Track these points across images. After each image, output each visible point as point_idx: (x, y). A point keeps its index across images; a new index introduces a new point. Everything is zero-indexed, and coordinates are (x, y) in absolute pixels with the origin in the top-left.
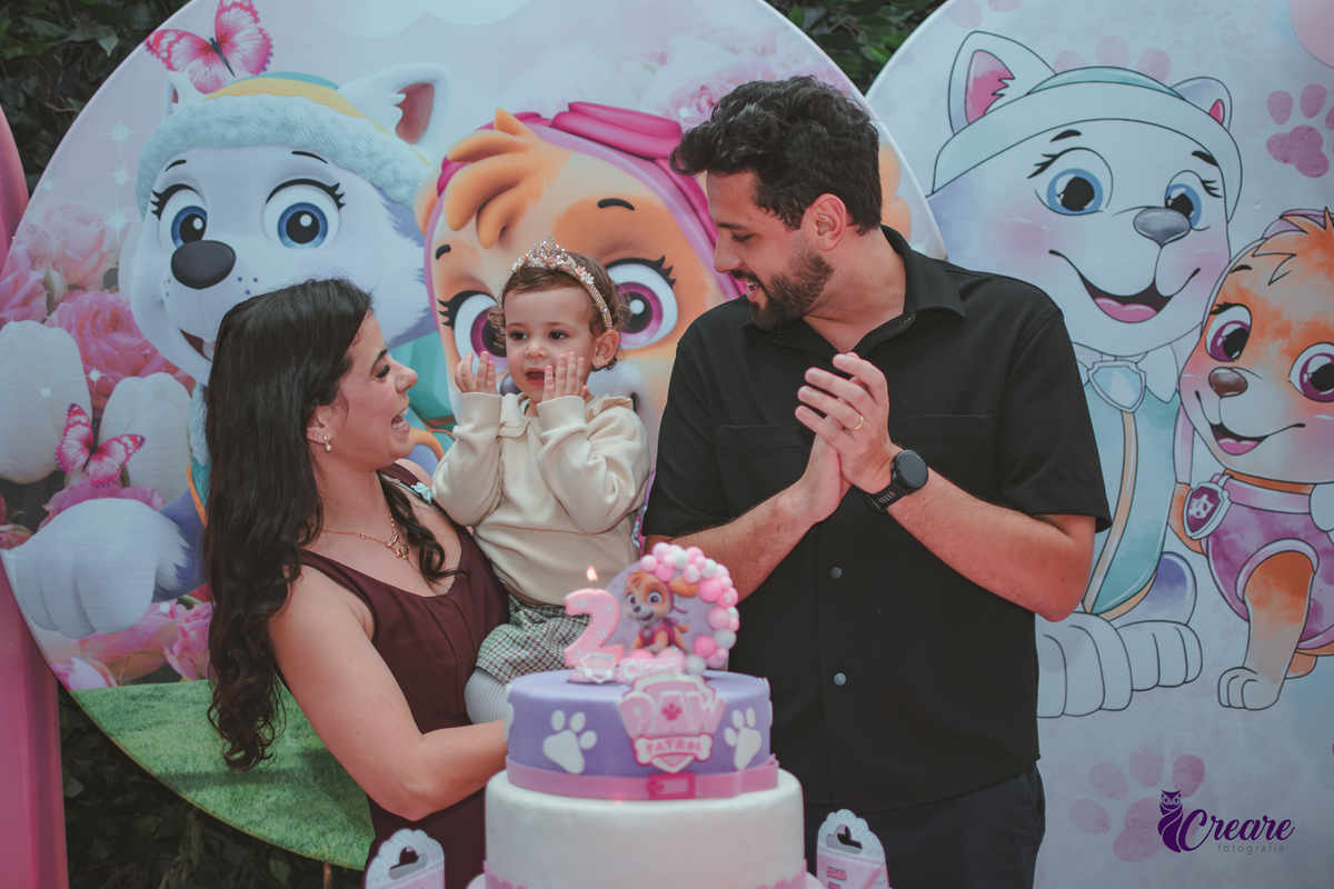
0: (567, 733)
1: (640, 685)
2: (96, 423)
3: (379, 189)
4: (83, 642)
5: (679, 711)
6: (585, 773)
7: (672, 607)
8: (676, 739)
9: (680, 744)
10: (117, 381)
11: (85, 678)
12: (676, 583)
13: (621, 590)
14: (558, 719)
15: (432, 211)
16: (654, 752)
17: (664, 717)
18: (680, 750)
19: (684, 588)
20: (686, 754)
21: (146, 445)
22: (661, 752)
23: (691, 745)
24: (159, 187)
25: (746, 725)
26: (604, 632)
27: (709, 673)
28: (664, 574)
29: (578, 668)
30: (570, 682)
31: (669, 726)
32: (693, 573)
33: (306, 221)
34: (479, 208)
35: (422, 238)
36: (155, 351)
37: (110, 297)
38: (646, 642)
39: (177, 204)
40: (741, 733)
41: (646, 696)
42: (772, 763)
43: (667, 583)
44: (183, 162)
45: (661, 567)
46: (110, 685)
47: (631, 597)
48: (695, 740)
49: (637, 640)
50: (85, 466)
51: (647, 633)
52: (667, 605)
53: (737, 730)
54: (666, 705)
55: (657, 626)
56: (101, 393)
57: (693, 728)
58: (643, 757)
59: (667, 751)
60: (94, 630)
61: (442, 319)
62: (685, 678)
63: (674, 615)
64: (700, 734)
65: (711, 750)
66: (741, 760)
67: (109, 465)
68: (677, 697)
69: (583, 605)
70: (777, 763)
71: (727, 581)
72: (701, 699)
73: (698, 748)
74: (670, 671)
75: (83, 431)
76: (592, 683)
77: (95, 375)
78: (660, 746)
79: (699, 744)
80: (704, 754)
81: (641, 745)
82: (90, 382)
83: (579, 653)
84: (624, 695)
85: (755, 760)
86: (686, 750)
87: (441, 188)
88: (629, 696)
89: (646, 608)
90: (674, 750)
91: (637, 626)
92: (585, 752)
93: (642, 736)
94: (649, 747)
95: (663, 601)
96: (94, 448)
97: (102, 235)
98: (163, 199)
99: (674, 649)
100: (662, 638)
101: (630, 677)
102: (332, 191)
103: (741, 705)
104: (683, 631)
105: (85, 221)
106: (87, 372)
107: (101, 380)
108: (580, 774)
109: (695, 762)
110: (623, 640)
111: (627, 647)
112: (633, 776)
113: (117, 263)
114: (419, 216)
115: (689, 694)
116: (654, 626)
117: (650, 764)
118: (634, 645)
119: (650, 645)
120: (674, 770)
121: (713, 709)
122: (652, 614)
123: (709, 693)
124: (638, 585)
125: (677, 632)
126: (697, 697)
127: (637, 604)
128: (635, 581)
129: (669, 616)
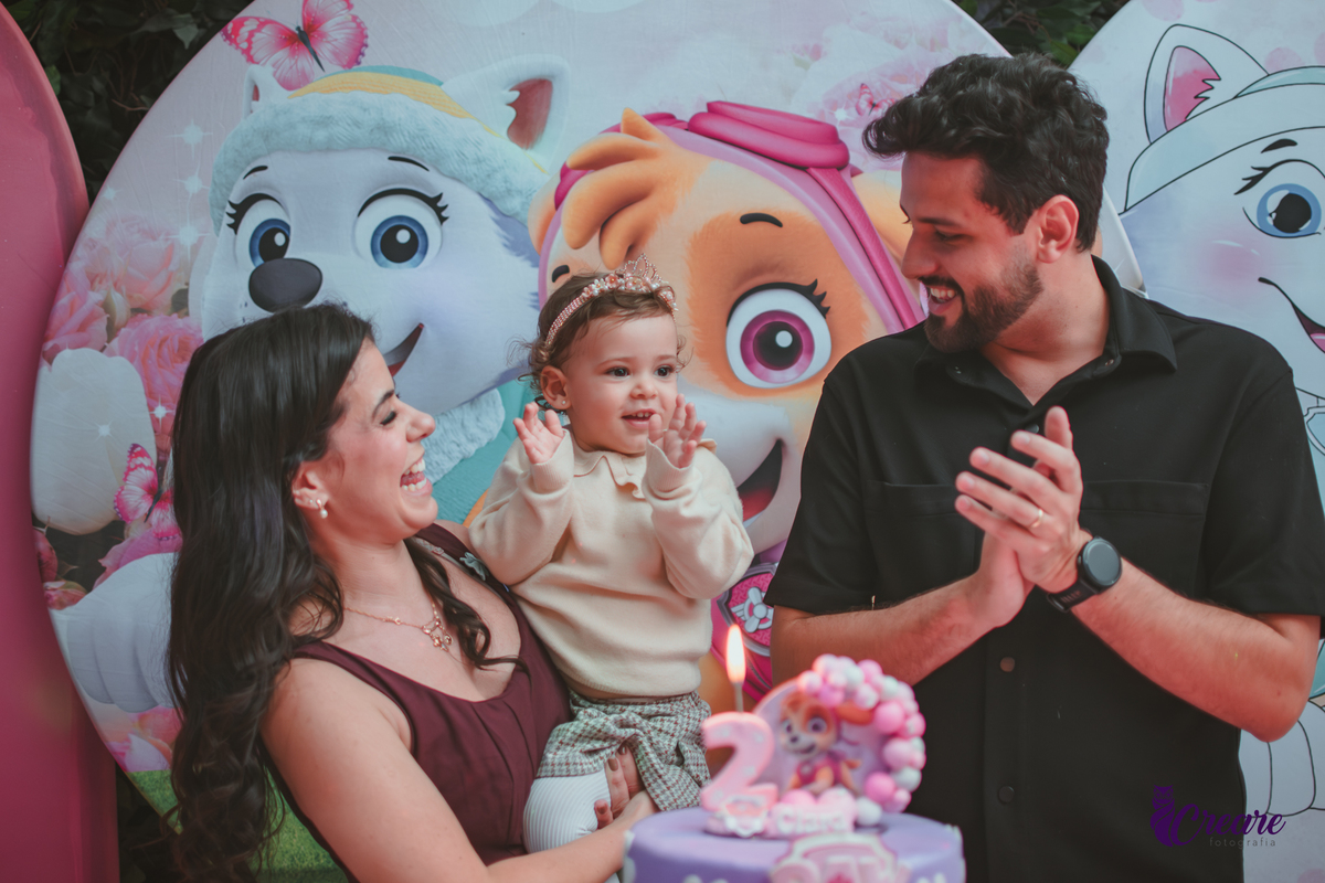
1: (801, 845)
2: (160, 467)
3: (488, 200)
4: (142, 718)
7: (839, 738)
11: (145, 759)
12: (846, 708)
13: (775, 715)
19: (856, 715)
24: (236, 197)
26: (753, 767)
28: (831, 697)
29: (718, 814)
30: (706, 832)
32: (867, 696)
33: (403, 237)
34: (603, 223)
35: (536, 257)
37: (180, 322)
38: (805, 780)
39: (257, 215)
41: (806, 863)
43: (834, 708)
44: (264, 168)
45: (824, 687)
47: (787, 723)
49: (793, 778)
50: (148, 516)
51: (806, 770)
52: (832, 735)
54: (834, 877)
55: (819, 761)
60: (155, 704)
62: (857, 838)
63: (841, 748)
68: (846, 865)
69: (726, 734)
71: (911, 705)
72: (878, 865)
74: (836, 825)
75: (144, 475)
76: (736, 836)
77: (160, 412)
82: (155, 420)
83: (722, 795)
84: (778, 861)
87: (559, 199)
88: (785, 860)
89: (807, 738)
91: (793, 761)
95: (828, 729)
96: (159, 495)
97: (171, 249)
98: (240, 210)
99: (841, 790)
100: (825, 776)
102: (434, 203)
103: (929, 872)
104: (852, 767)
105: (151, 235)
106: (151, 409)
107: (167, 417)
110: (777, 777)
111: (782, 786)
113: (187, 283)
114: (533, 232)
115: (862, 860)
116: (816, 761)
118: (790, 785)
119: (809, 784)
121: (892, 878)
122: (813, 747)
123: (889, 857)
124: (796, 710)
125: (845, 767)
126: (873, 864)
127: (794, 734)
128: (793, 704)
129: (834, 748)
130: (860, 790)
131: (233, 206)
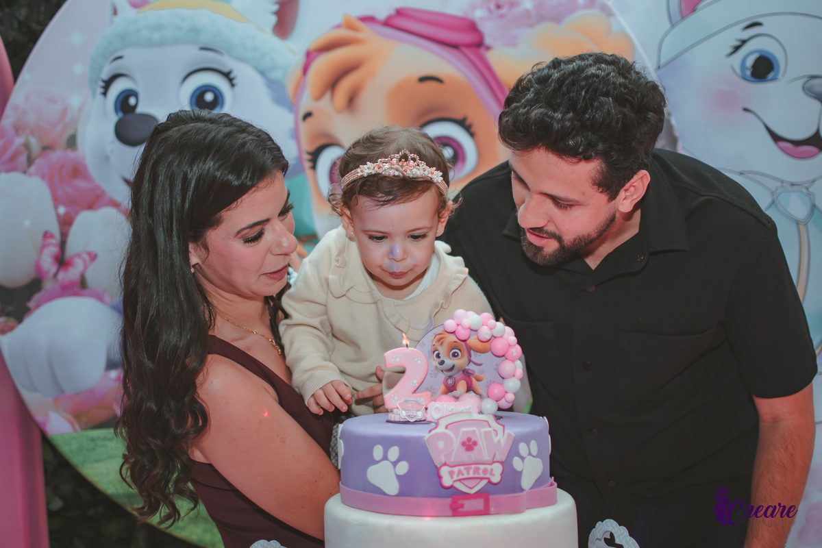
0: (385, 462)
1: (443, 423)
2: (63, 245)
3: (262, 73)
4: (56, 400)
5: (475, 443)
6: (401, 494)
7: (470, 361)
8: (473, 466)
9: (477, 470)
10: (77, 213)
11: (58, 426)
12: (473, 341)
13: (429, 347)
14: (378, 452)
15: (299, 87)
16: (455, 478)
17: (463, 449)
18: (476, 476)
19: (479, 345)
20: (482, 479)
21: (99, 259)
22: (461, 477)
23: (485, 471)
24: (105, 75)
25: (530, 454)
26: (415, 381)
27: (501, 414)
28: (463, 334)
29: (395, 410)
30: (388, 421)
31: (466, 456)
32: (485, 333)
33: (209, 97)
34: (332, 84)
36: (103, 193)
37: (71, 155)
38: (450, 389)
39: (117, 88)
40: (526, 460)
41: (447, 431)
42: (551, 485)
43: (465, 341)
44: (120, 58)
45: (460, 327)
46: (75, 430)
47: (436, 353)
48: (489, 467)
49: (442, 388)
50: (55, 275)
51: (450, 382)
52: (465, 359)
53: (523, 458)
54: (465, 439)
56: (66, 223)
57: (487, 457)
58: (447, 481)
59: (466, 476)
60: (62, 391)
61: (307, 165)
62: (480, 417)
63: (472, 367)
64: (494, 462)
65: (501, 475)
66: (527, 482)
67: (72, 274)
68: (474, 431)
69: (398, 360)
70: (556, 484)
71: (513, 339)
72: (493, 432)
73: (492, 474)
74: (468, 412)
75: (53, 250)
76: (407, 422)
77: (62, 210)
78: (460, 472)
79: (492, 470)
80: (496, 479)
81: (444, 471)
82: (58, 216)
83: (396, 398)
84: (430, 431)
85: (539, 482)
86: (482, 476)
88: (433, 432)
89: (449, 362)
90: (471, 475)
91: (442, 377)
92: (399, 477)
93: (445, 464)
94: (451, 473)
95: (462, 356)
96: (62, 261)
97: (65, 111)
98: (108, 84)
99: (472, 394)
100: (462, 386)
101: (436, 416)
102: (227, 75)
103: (526, 439)
104: (478, 380)
105: (53, 101)
106: (56, 207)
107: (67, 214)
108: (397, 495)
109: (489, 484)
110: (431, 387)
111: (434, 393)
112: (439, 496)
113: (76, 130)
114: (290, 90)
115: (483, 430)
116: (456, 376)
117: (452, 486)
118: (440, 392)
119: (452, 391)
120: (472, 491)
121: (503, 442)
122: (453, 367)
123: (499, 428)
124: (441, 344)
125: (474, 380)
126: (490, 432)
127: (441, 359)
128: (439, 340)
129: (467, 368)
130: (484, 394)
131: (104, 81)
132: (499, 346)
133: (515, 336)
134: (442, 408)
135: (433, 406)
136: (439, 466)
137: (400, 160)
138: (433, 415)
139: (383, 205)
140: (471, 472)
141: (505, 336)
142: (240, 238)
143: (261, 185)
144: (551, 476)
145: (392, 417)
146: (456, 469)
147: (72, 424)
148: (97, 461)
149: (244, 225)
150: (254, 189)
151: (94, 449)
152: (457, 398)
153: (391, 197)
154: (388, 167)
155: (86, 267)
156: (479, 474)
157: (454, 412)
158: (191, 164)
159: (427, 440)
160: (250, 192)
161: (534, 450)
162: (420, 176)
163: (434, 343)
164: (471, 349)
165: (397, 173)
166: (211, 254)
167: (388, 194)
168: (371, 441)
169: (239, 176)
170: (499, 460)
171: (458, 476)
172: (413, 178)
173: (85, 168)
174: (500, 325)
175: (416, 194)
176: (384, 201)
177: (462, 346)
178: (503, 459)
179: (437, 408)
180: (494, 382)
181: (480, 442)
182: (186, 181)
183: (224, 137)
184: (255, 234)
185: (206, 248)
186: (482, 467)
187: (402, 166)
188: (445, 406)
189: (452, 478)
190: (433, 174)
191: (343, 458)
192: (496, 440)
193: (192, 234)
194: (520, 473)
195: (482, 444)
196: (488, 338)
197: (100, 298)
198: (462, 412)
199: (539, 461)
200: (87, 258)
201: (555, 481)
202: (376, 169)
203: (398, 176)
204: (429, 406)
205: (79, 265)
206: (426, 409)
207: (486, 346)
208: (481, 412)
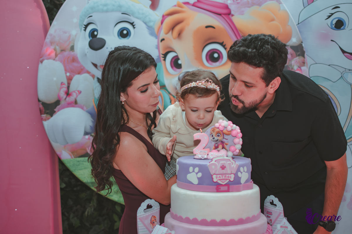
0: (193, 173)
1: (214, 160)
2: (68, 87)
3: (145, 23)
4: (65, 146)
5: (225, 167)
6: (199, 184)
7: (224, 138)
8: (224, 175)
9: (225, 176)
10: (74, 76)
11: (66, 156)
12: (225, 131)
13: (209, 133)
14: (191, 169)
15: (160, 29)
16: (218, 179)
17: (221, 169)
18: (225, 178)
19: (227, 133)
20: (227, 179)
21: (82, 93)
22: (220, 179)
23: (228, 177)
24: (85, 23)
25: (244, 171)
26: (204, 145)
27: (234, 157)
28: (221, 128)
29: (197, 155)
30: (194, 159)
31: (222, 171)
32: (229, 128)
33: (125, 32)
35: (157, 36)
36: (84, 68)
37: (72, 53)
38: (216, 148)
39: (90, 28)
40: (242, 173)
41: (216, 163)
42: (251, 182)
43: (222, 131)
44: (92, 16)
45: (220, 126)
46: (72, 158)
47: (212, 135)
48: (230, 175)
49: (214, 147)
50: (65, 99)
51: (216, 145)
52: (222, 137)
55: (219, 143)
56: (70, 79)
57: (229, 172)
58: (215, 180)
59: (222, 178)
60: (67, 143)
61: (162, 59)
62: (227, 158)
63: (224, 140)
64: (231, 174)
65: (234, 178)
66: (243, 181)
67: (71, 99)
68: (225, 163)
69: (198, 137)
70: (253, 182)
71: (239, 131)
72: (231, 163)
73: (231, 178)
74: (223, 156)
75: (65, 89)
76: (201, 159)
77: (68, 74)
78: (220, 177)
79: (231, 176)
80: (232, 179)
81: (214, 176)
82: (67, 76)
83: (197, 150)
84: (210, 163)
85: (247, 181)
86: (227, 178)
88: (211, 163)
89: (216, 138)
90: (223, 178)
91: (213, 143)
92: (198, 178)
93: (215, 174)
94: (217, 177)
95: (221, 136)
96: (68, 94)
97: (70, 36)
98: (86, 26)
99: (224, 150)
100: (220, 147)
101: (211, 157)
102: (132, 24)
103: (243, 166)
105: (65, 32)
106: (66, 73)
107: (70, 75)
108: (197, 184)
109: (230, 181)
110: (210, 147)
111: (211, 149)
112: (212, 185)
113: (74, 44)
114: (156, 30)
115: (228, 162)
116: (218, 143)
117: (217, 182)
118: (213, 149)
119: (217, 148)
120: (224, 184)
121: (235, 166)
122: (218, 140)
123: (234, 162)
124: (214, 132)
125: (225, 145)
126: (230, 163)
127: (214, 137)
128: (213, 130)
129: (222, 140)
130: (228, 150)
131: (85, 25)
132: (234, 133)
133: (240, 130)
134: (213, 154)
135: (210, 154)
136: (212, 175)
137: (206, 82)
138: (210, 157)
139: (198, 98)
140: (224, 177)
141: (236, 129)
142: (139, 90)
143: (146, 71)
144: (251, 179)
145: (196, 157)
146: (218, 176)
147: (71, 155)
148: (80, 170)
149: (141, 86)
150: (143, 73)
151: (79, 165)
152: (219, 151)
153: (201, 95)
154: (201, 84)
155: (77, 96)
156: (226, 178)
157: (218, 156)
158: (122, 65)
159: (209, 165)
160: (142, 73)
161: (246, 170)
162: (212, 88)
163: (211, 131)
164: (224, 134)
165: (204, 87)
166: (129, 97)
167: (200, 94)
168: (188, 166)
169: (138, 68)
170: (233, 173)
171: (219, 178)
172: (209, 89)
173: (77, 58)
174: (234, 126)
175: (210, 95)
176: (199, 96)
177: (221, 133)
178: (235, 173)
179: (212, 154)
180: (232, 145)
181: (227, 166)
182: (119, 70)
183: (133, 55)
184: (145, 90)
185: (127, 94)
186: (227, 175)
187: (206, 84)
188: (215, 154)
189: (217, 179)
190: (216, 88)
191: (178, 171)
192: (232, 166)
193: (122, 89)
194: (240, 178)
195: (228, 167)
196: (230, 130)
197: (82, 108)
198: (220, 156)
199: (247, 174)
200: (77, 93)
201: (253, 181)
202: (196, 84)
203: (204, 88)
204: (209, 154)
205: (74, 95)
206: (208, 154)
207: (229, 133)
208: (227, 156)
